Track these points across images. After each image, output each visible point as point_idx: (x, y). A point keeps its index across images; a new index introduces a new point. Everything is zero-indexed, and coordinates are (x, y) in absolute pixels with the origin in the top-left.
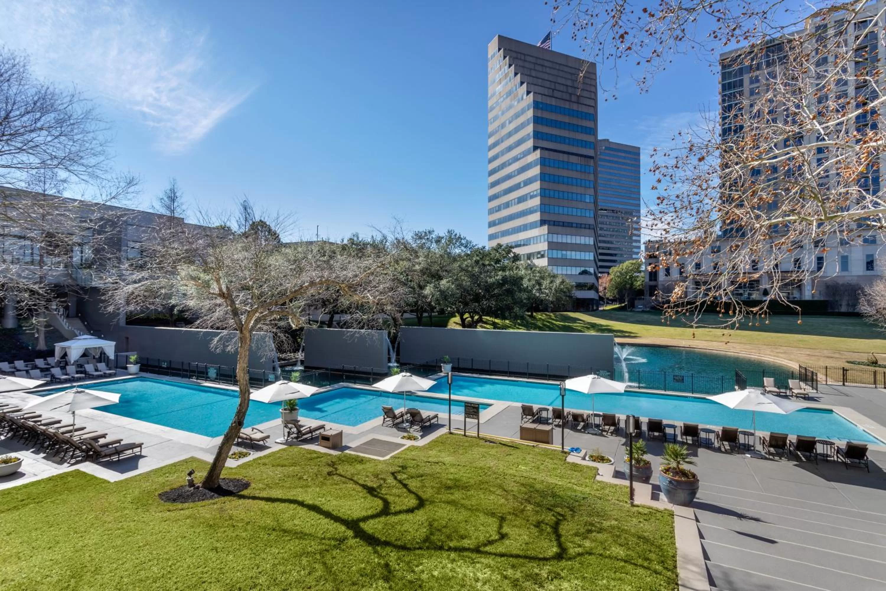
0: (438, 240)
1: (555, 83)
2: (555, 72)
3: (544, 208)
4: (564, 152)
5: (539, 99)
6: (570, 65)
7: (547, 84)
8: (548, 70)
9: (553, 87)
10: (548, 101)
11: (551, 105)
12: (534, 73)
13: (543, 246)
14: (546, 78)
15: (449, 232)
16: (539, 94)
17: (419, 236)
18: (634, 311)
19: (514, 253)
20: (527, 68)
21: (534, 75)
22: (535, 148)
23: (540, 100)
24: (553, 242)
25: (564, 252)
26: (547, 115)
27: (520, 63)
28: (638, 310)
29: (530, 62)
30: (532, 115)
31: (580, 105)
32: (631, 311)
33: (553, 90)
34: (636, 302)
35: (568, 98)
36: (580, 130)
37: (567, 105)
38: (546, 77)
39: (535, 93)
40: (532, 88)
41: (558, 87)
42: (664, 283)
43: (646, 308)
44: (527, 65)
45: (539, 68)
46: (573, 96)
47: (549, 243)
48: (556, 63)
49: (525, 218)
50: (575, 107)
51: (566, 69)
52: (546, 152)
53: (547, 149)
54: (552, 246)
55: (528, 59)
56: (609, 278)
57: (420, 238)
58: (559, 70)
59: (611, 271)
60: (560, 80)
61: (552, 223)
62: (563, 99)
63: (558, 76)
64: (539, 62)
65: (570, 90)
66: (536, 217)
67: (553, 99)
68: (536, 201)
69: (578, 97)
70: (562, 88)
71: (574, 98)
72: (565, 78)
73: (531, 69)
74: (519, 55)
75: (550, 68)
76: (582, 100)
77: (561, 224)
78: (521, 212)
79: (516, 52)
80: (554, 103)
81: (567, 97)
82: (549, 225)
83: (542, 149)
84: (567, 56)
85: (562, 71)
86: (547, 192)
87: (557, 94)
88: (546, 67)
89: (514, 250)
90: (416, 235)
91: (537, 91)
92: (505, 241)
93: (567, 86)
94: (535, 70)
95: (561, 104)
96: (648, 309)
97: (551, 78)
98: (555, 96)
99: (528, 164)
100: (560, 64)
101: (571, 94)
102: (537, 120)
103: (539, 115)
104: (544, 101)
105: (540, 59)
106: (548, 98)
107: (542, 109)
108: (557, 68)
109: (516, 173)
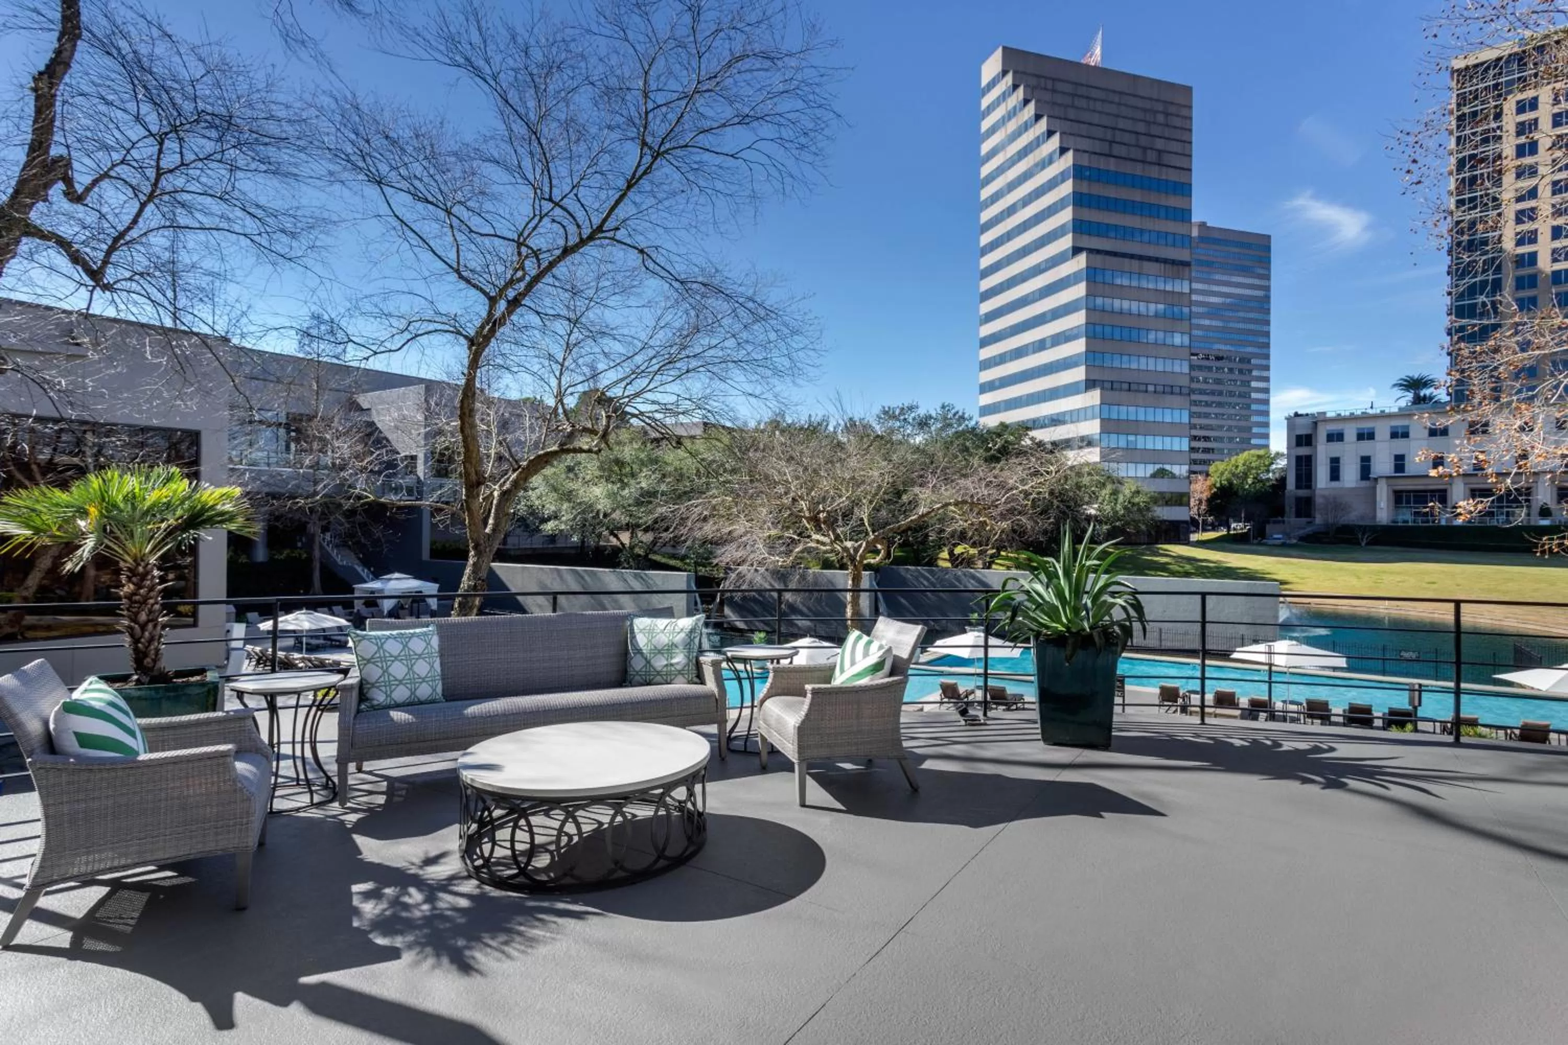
0: (923, 424)
1: (1114, 129)
2: (1113, 109)
3: (1091, 357)
4: (1132, 256)
5: (1085, 161)
6: (1142, 94)
7: (1099, 132)
8: (1099, 106)
9: (1109, 137)
10: (1102, 164)
11: (1108, 171)
12: (1072, 114)
13: (1092, 428)
14: (1096, 121)
15: (943, 407)
16: (1085, 151)
17: (888, 414)
18: (1265, 544)
19: (1032, 439)
20: (1060, 105)
21: (1072, 117)
22: (1076, 250)
23: (1086, 163)
24: (1109, 419)
25: (1132, 438)
26: (1099, 190)
27: (1047, 96)
28: (1270, 542)
29: (1064, 93)
30: (1071, 190)
31: (1164, 169)
32: (1259, 544)
33: (1111, 142)
34: (1269, 528)
35: (1140, 157)
36: (1162, 213)
37: (1138, 170)
38: (1096, 119)
39: (1076, 150)
40: (1071, 141)
41: (1119, 136)
42: (1326, 493)
43: (1290, 538)
44: (1059, 99)
45: (1082, 103)
46: (1149, 152)
47: (1102, 420)
48: (1114, 92)
49: (1054, 376)
50: (1154, 172)
51: (1133, 101)
52: (1099, 257)
53: (1098, 252)
54: (1109, 426)
55: (1060, 86)
56: (1208, 483)
57: (894, 417)
58: (1119, 104)
59: (1212, 469)
60: (1121, 124)
61: (1108, 385)
62: (1132, 160)
63: (1118, 116)
64: (1082, 91)
65: (1144, 141)
66: (1078, 374)
67: (1112, 160)
68: (1078, 346)
69: (1160, 152)
70: (1127, 138)
71: (1151, 156)
72: (1132, 119)
73: (1067, 106)
74: (1043, 80)
75: (1103, 101)
76: (1167, 159)
77: (1125, 386)
78: (1045, 365)
79: (1038, 76)
80: (1112, 168)
81: (1136, 153)
82: (1102, 389)
83: (1090, 251)
84: (1135, 78)
85: (1126, 105)
86: (1099, 329)
87: (1118, 150)
88: (1095, 100)
89: (1032, 433)
90: (885, 413)
91: (1079, 147)
92: (1013, 417)
93: (1137, 133)
94: (1073, 106)
95: (1128, 168)
96: (1294, 541)
97: (1106, 121)
98: (1115, 153)
99: (1062, 280)
100: (1121, 93)
101: (1145, 149)
102: (1079, 200)
103: (1085, 190)
104: (1095, 165)
105: (1082, 85)
106: (1102, 159)
107: (1089, 179)
108: (1117, 99)
109: (1037, 296)
